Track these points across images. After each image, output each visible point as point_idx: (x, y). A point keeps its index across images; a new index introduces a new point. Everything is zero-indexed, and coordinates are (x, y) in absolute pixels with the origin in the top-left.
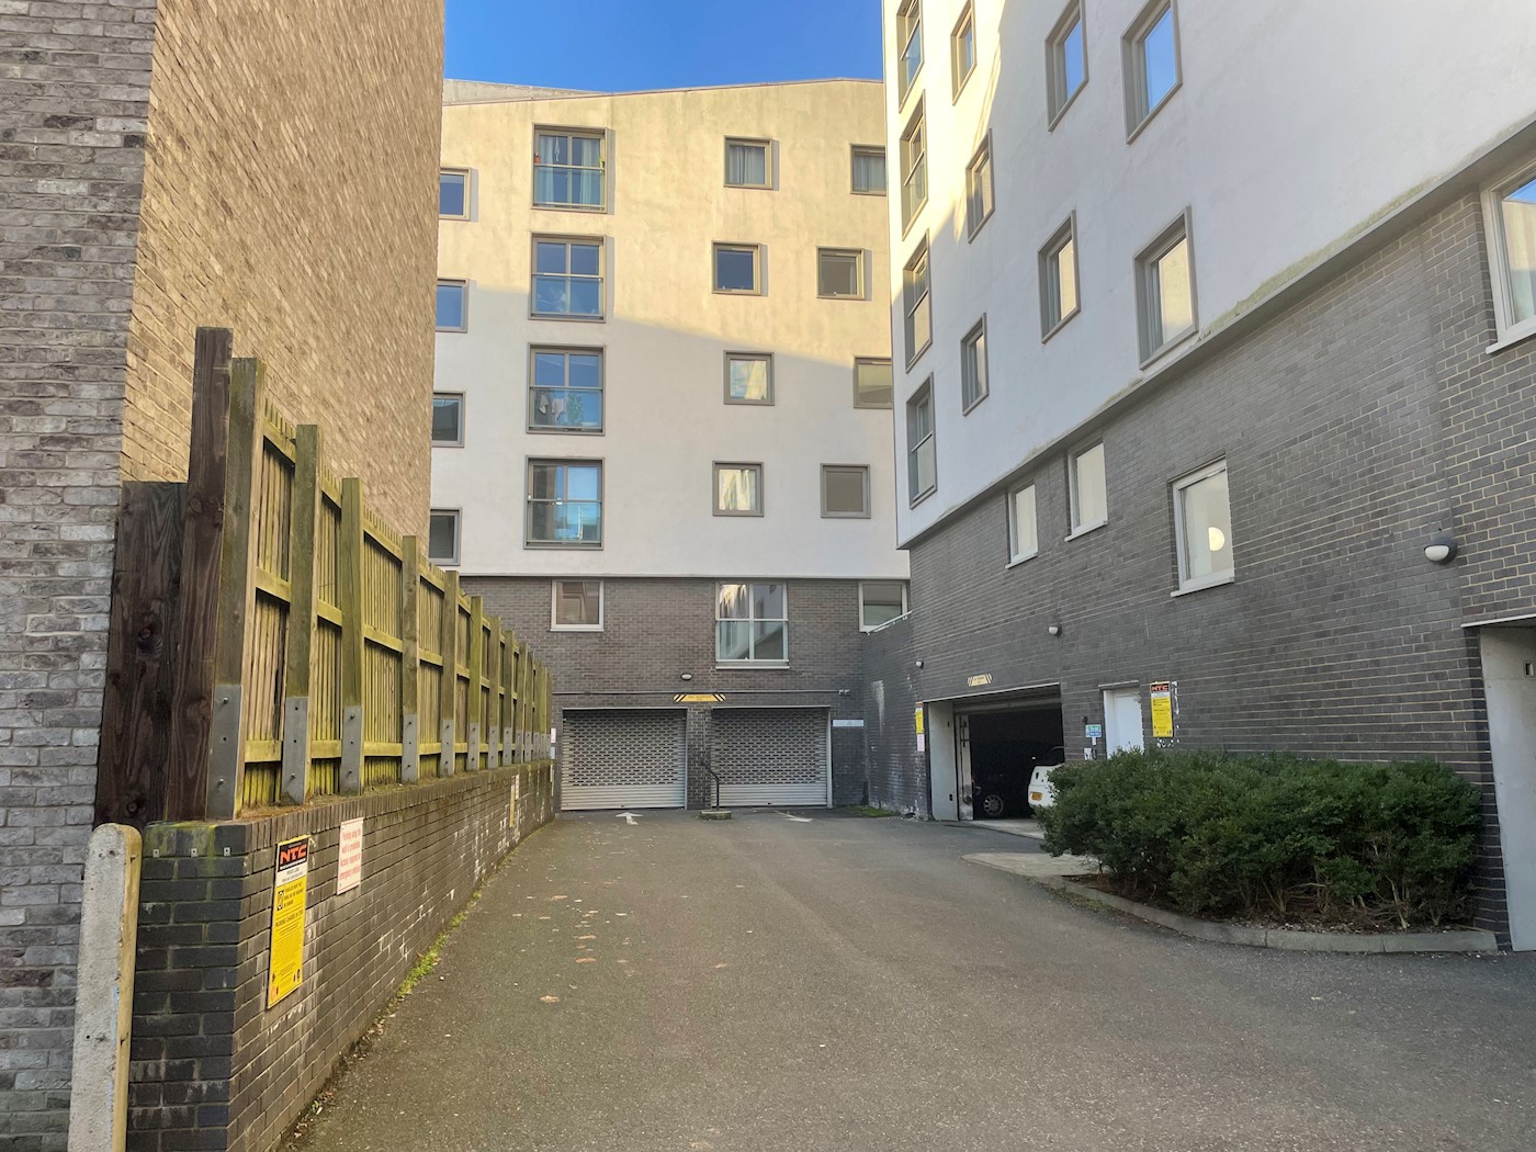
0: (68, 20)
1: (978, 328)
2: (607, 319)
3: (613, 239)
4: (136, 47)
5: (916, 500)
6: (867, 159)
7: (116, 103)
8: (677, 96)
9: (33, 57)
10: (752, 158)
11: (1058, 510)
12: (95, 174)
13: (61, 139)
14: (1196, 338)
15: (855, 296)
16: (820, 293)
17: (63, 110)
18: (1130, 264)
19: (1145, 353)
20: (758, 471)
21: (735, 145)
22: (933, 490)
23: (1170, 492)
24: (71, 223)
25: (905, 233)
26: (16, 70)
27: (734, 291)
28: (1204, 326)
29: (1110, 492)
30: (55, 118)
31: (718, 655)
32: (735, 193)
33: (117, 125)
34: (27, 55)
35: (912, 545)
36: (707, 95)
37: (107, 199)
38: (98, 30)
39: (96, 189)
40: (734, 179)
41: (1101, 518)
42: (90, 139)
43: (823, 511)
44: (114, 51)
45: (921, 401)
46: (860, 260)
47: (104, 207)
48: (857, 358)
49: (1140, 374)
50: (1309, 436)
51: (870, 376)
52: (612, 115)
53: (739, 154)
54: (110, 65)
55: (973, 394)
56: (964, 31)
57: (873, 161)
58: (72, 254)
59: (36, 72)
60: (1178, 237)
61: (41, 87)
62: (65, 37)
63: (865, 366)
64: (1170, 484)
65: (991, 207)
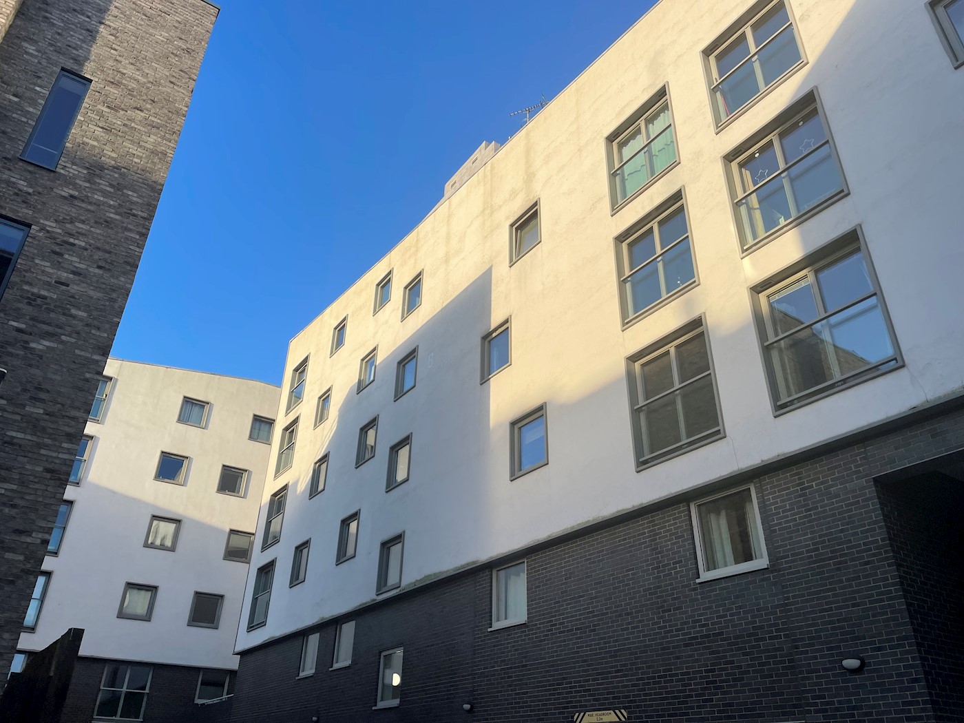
0: (31, 494)
1: (306, 544)
2: (82, 484)
3: (99, 438)
4: (53, 507)
5: (251, 627)
6: (262, 425)
7: (41, 527)
8: (161, 370)
9: (13, 506)
10: (196, 409)
11: (327, 653)
12: (27, 553)
13: (17, 538)
14: (398, 590)
15: (238, 495)
16: (218, 490)
17: (21, 528)
18: (379, 545)
19: (379, 589)
20: (154, 591)
21: (188, 401)
22: (263, 624)
23: (380, 655)
24: (14, 571)
25: (276, 477)
26: (7, 510)
27: (166, 480)
28: (403, 584)
29: (354, 649)
30: (17, 530)
31: (95, 713)
32: (182, 427)
33: (40, 535)
34: (11, 505)
35: (243, 654)
36: (178, 373)
37: (30, 563)
38: (41, 499)
39: (27, 559)
40: (183, 419)
41: (348, 663)
42: (29, 540)
43: (189, 621)
44: (45, 507)
45: (266, 571)
46: (245, 475)
47: (28, 566)
48: (231, 530)
49: (375, 597)
50: (433, 645)
51: (238, 542)
52: (119, 372)
53: (189, 406)
54: (42, 513)
55: (296, 578)
56: (325, 398)
57: (263, 425)
58: (12, 582)
59: (14, 512)
60: (397, 541)
61: (14, 517)
62: (28, 500)
63: (235, 535)
64: (380, 652)
65: (323, 487)
